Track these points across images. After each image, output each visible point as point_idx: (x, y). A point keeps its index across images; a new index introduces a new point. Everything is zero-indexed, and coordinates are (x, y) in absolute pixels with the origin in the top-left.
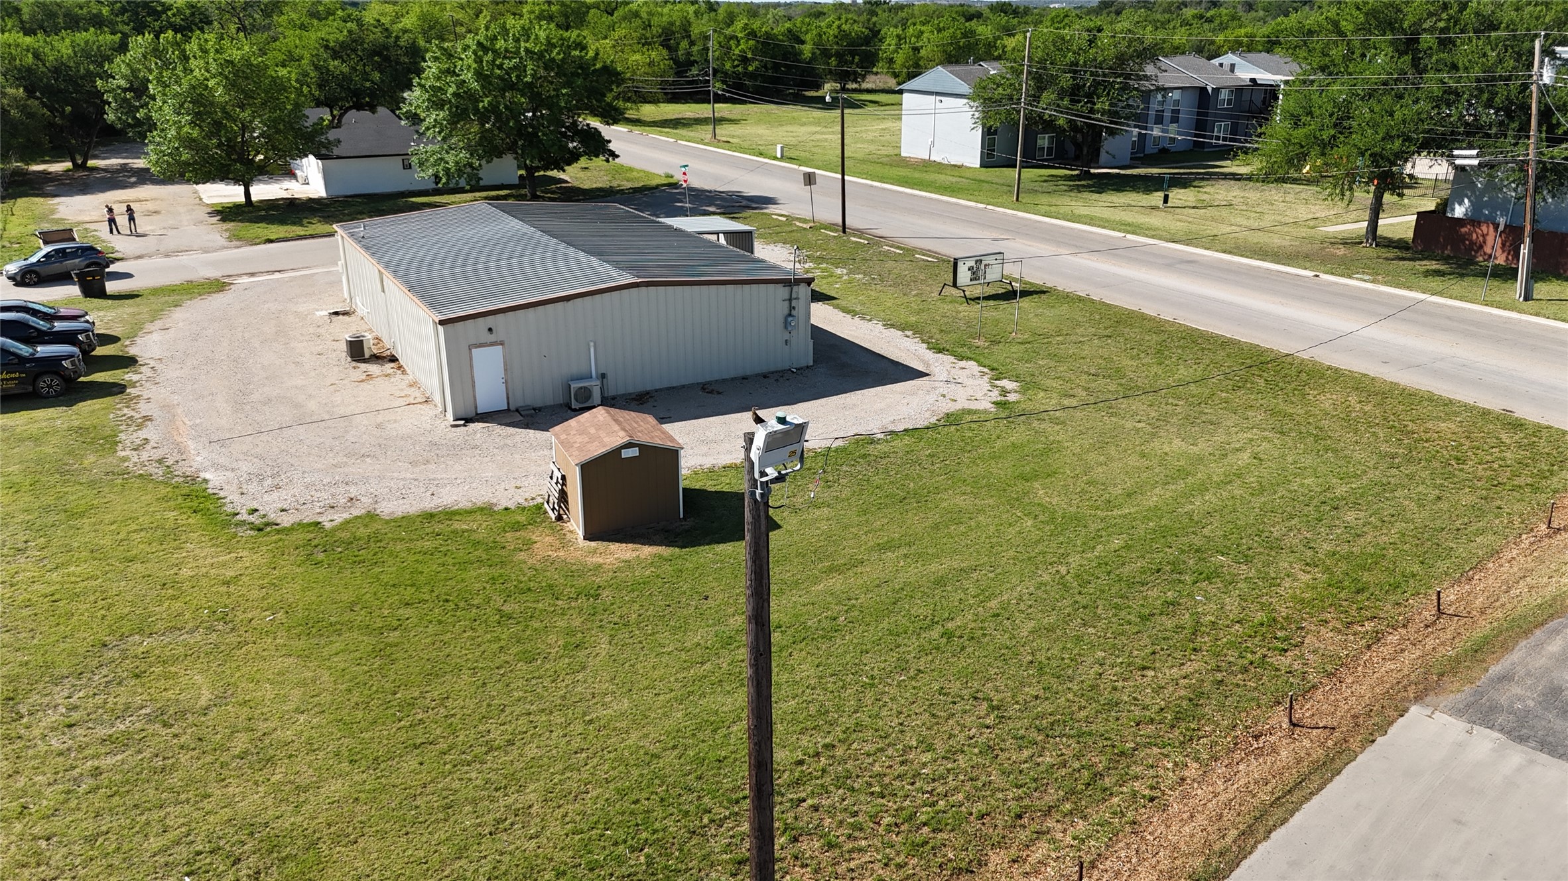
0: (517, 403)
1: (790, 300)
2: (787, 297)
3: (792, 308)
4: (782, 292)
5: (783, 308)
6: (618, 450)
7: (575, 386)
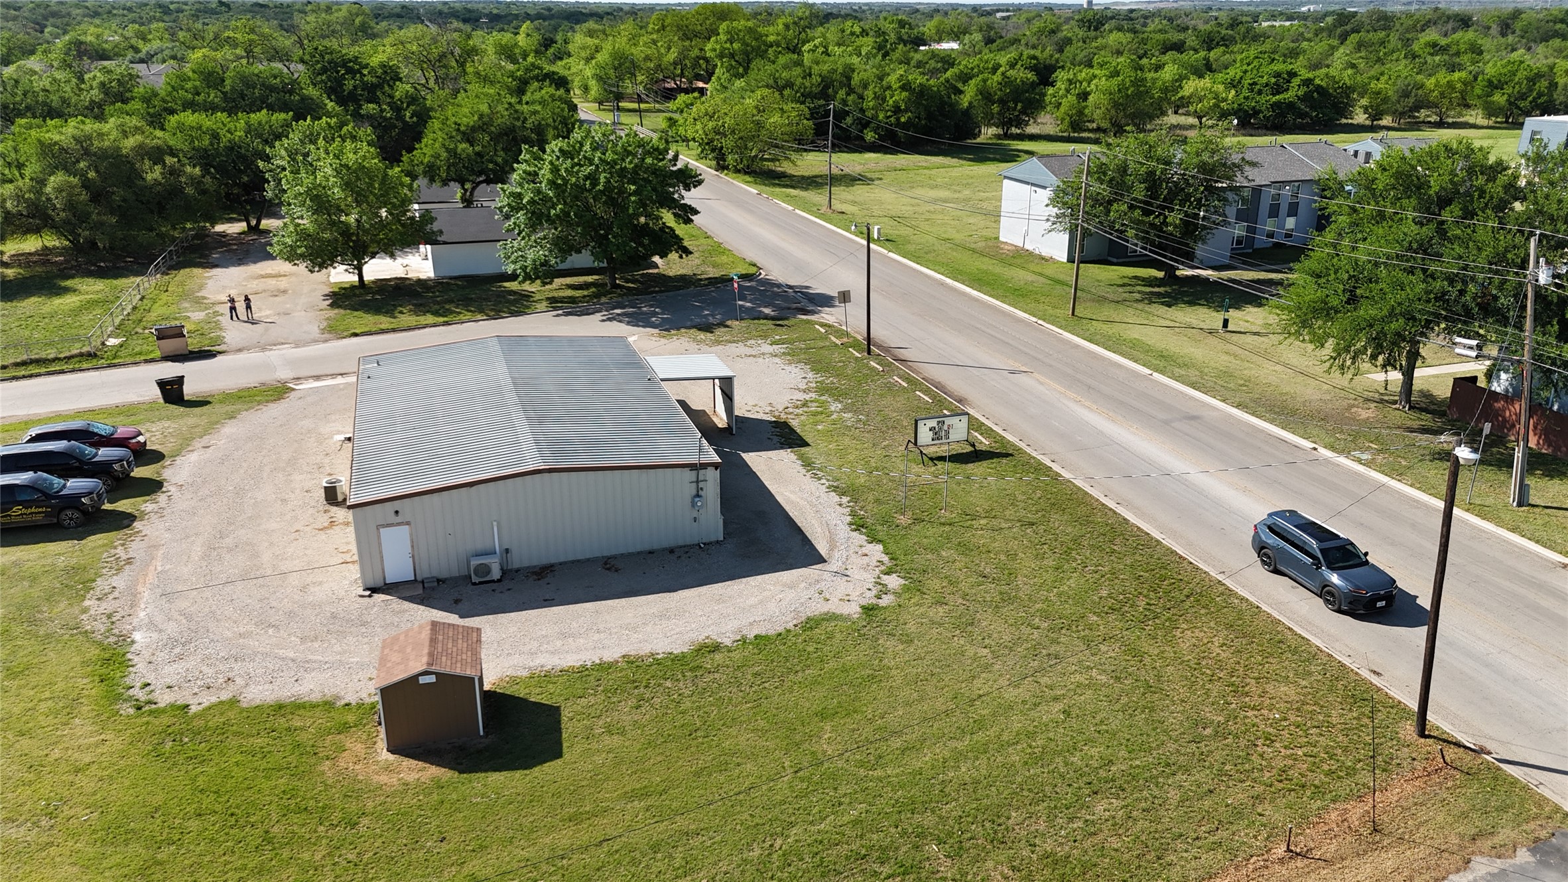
0: (424, 573)
1: (697, 482)
2: (695, 480)
3: (699, 489)
4: (690, 475)
5: (691, 490)
6: (415, 678)
7: (475, 562)
